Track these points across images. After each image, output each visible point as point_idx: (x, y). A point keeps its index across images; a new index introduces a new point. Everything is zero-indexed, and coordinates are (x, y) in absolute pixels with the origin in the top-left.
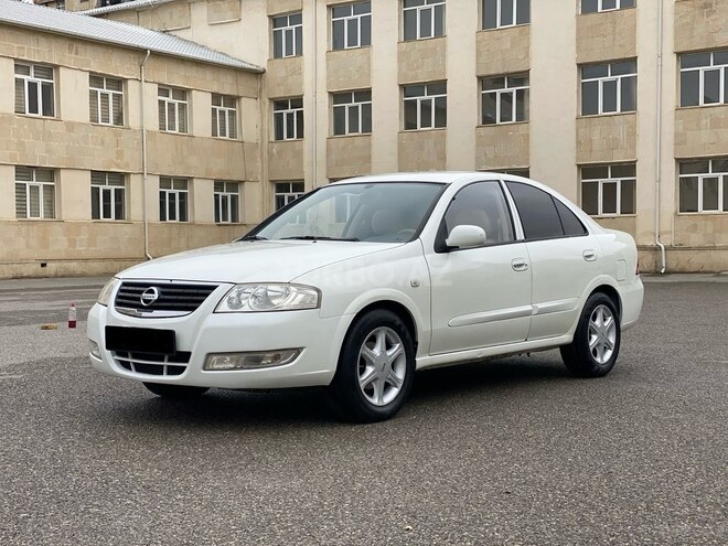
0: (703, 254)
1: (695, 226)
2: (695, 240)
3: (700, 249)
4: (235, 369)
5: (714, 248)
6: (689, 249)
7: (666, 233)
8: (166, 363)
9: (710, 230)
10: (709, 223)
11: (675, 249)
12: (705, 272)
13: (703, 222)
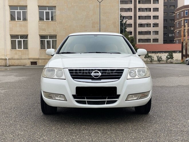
0: (19, 61)
1: (16, 53)
2: (16, 57)
3: (18, 59)
4: (137, 99)
5: (21, 59)
6: (15, 59)
7: (8, 55)
8: (107, 100)
9: (20, 54)
10: (20, 52)
11: (11, 59)
12: (19, 65)
13: (18, 52)
